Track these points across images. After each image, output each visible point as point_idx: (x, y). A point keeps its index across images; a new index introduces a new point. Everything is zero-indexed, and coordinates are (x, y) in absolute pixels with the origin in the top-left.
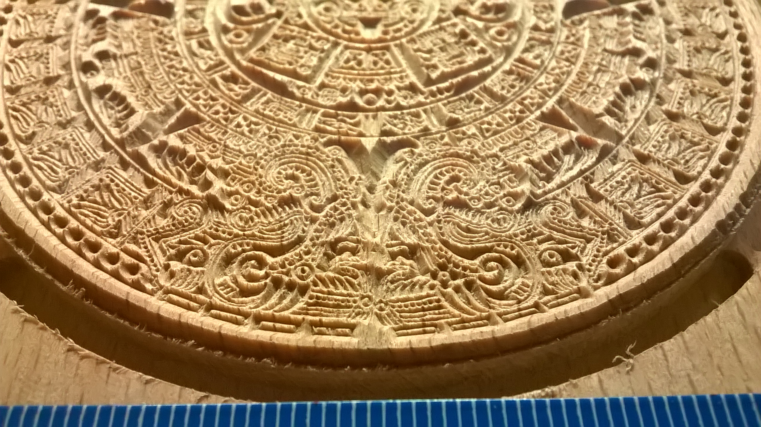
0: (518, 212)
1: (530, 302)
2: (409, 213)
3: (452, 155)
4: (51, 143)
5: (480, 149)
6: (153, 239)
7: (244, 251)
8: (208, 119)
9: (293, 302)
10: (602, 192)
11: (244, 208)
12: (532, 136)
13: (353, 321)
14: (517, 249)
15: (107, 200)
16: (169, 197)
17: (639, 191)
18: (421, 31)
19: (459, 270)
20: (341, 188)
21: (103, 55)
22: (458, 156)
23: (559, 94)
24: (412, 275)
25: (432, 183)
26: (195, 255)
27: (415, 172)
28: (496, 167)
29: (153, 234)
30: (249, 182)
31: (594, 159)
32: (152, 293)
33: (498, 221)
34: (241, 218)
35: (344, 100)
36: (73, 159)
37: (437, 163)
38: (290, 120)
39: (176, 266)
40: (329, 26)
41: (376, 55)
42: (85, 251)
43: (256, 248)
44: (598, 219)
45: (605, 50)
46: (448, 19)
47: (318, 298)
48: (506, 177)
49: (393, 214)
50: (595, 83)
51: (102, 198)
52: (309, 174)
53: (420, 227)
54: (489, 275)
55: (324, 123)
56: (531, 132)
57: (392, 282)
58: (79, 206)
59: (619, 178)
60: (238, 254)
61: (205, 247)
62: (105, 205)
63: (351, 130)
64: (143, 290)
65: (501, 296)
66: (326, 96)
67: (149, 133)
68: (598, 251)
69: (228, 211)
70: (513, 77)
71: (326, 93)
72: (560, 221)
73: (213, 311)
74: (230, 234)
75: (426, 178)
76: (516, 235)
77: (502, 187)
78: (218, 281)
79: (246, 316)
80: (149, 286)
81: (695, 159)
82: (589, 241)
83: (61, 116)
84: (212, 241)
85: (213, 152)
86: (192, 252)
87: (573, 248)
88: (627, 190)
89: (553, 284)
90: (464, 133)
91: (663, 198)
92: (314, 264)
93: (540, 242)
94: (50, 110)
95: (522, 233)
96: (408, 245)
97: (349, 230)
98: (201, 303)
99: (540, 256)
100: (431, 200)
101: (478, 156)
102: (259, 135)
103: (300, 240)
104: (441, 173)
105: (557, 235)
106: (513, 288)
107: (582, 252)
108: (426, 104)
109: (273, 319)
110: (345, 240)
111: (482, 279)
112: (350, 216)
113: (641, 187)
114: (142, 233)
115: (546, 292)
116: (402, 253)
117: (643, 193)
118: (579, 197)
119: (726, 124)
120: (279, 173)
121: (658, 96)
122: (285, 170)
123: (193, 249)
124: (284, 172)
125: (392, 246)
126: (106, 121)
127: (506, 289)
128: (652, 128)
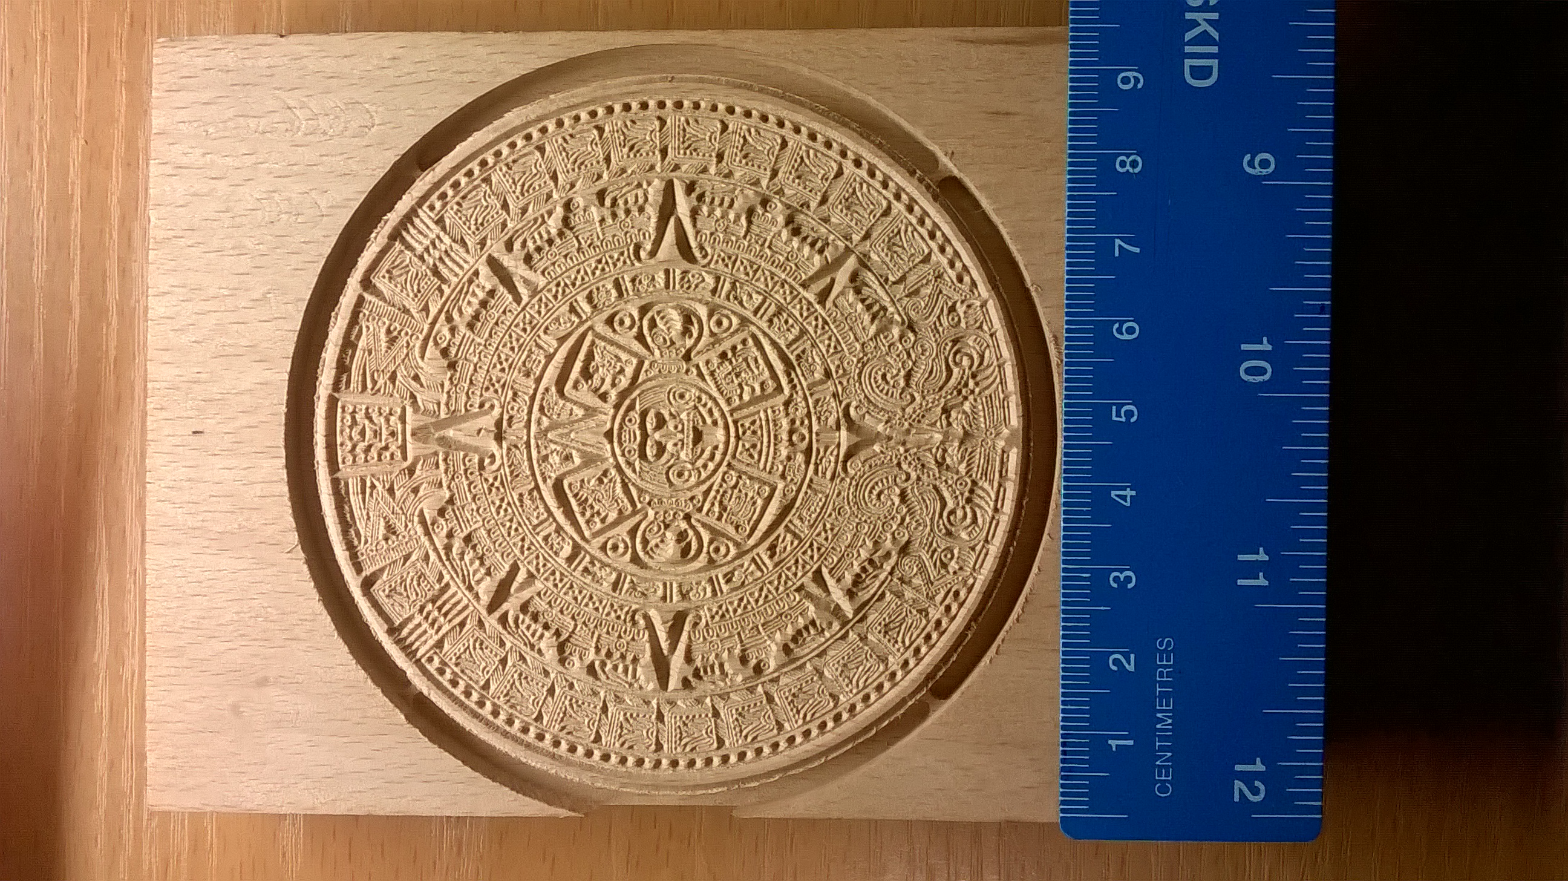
1: (989, 339)
6: (932, 586)
8: (819, 563)
9: (984, 490)
10: (899, 274)
11: (907, 528)
13: (1000, 451)
14: (947, 340)
15: (898, 624)
16: (896, 581)
20: (891, 459)
22: (860, 374)
23: (797, 286)
25: (887, 394)
26: (946, 556)
29: (929, 587)
30: (883, 526)
32: (975, 579)
36: (857, 658)
38: (821, 500)
40: (704, 475)
41: (744, 433)
42: (942, 629)
43: (941, 516)
44: (924, 281)
47: (982, 474)
51: (894, 628)
52: (877, 483)
53: (926, 405)
54: (966, 363)
55: (824, 474)
56: (839, 315)
57: (971, 426)
58: (903, 642)
59: (887, 260)
60: (946, 528)
61: (939, 550)
62: (901, 625)
63: (831, 454)
64: (973, 585)
65: (982, 357)
66: (794, 472)
68: (950, 287)
69: (909, 538)
71: (791, 473)
73: (989, 539)
74: (929, 535)
75: (882, 398)
76: (936, 340)
77: (892, 344)
78: (966, 538)
82: (942, 292)
84: (935, 546)
86: (943, 558)
87: (947, 304)
89: (976, 322)
90: (838, 366)
92: (956, 477)
93: (941, 325)
94: (804, 690)
95: (934, 336)
96: (942, 414)
97: (928, 455)
98: (983, 546)
99: (952, 326)
100: (903, 396)
101: (862, 358)
102: (836, 523)
103: (935, 487)
104: (878, 387)
105: (937, 311)
106: (978, 348)
108: (804, 394)
109: (996, 501)
110: (936, 457)
111: (969, 367)
112: (915, 454)
114: (928, 594)
115: (981, 328)
118: (904, 291)
123: (940, 558)
124: (874, 502)
125: (942, 425)
126: (819, 641)
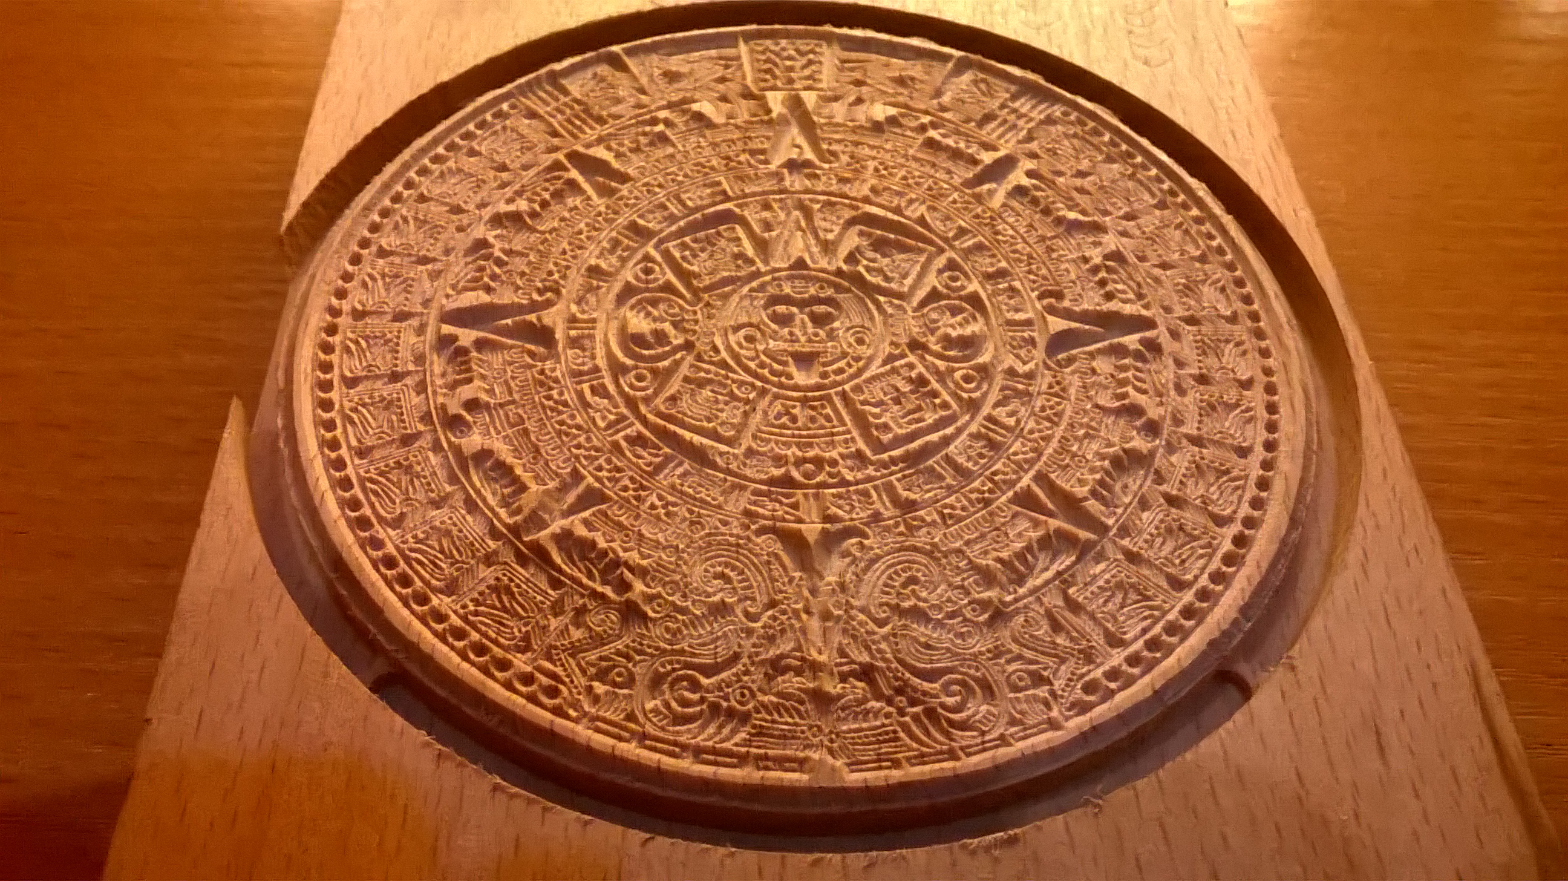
0: (985, 623)
1: (995, 734)
2: (861, 623)
3: (907, 549)
4: (427, 528)
5: (941, 540)
6: (569, 654)
7: (674, 670)
8: (616, 498)
9: (734, 732)
10: (1080, 599)
11: (668, 616)
12: (1004, 524)
13: (801, 755)
14: (984, 670)
15: (508, 605)
16: (581, 602)
17: (1124, 599)
18: (867, 375)
19: (918, 695)
20: (781, 592)
21: (472, 405)
22: (915, 549)
23: (1036, 467)
24: (865, 700)
25: (886, 585)
26: (619, 675)
27: (866, 570)
28: (960, 565)
29: (567, 649)
30: (672, 582)
31: (1073, 558)
32: (576, 721)
33: (961, 635)
34: (667, 630)
35: (777, 472)
36: (458, 550)
37: (890, 559)
38: (714, 499)
39: (600, 688)
40: (752, 365)
41: (813, 408)
42: (493, 670)
43: (688, 666)
44: (1075, 634)
45: (1097, 406)
46: (903, 356)
47: (761, 727)
48: (971, 580)
49: (841, 625)
50: (1080, 453)
51: (501, 601)
52: (742, 573)
53: (874, 642)
54: (950, 701)
55: (755, 503)
56: (1003, 520)
57: (843, 709)
58: (476, 614)
59: (1101, 583)
60: (668, 674)
61: (630, 665)
62: (506, 611)
63: (787, 513)
64: (567, 717)
65: (963, 726)
66: (755, 466)
67: (546, 517)
68: (1073, 674)
69: (651, 619)
70: (982, 443)
71: (755, 462)
72: (1031, 636)
73: (648, 742)
74: (657, 649)
75: (878, 578)
76: (981, 653)
77: (968, 593)
78: (649, 705)
79: (684, 747)
80: (572, 713)
81: (1193, 558)
82: (1063, 661)
83: (432, 491)
84: (638, 658)
85: (625, 542)
86: (616, 670)
87: (1045, 669)
88: (1110, 597)
89: (1021, 713)
90: (923, 520)
91: (1151, 608)
92: (754, 687)
93: (1008, 662)
94: (416, 482)
95: (989, 651)
96: (860, 664)
97: (792, 645)
98: (633, 733)
99: (1008, 677)
100: (885, 608)
101: (940, 551)
102: (678, 520)
103: (736, 657)
104: (896, 573)
105: (1028, 654)
106: (977, 717)
107: (1054, 674)
108: (878, 479)
109: (714, 751)
110: (788, 657)
111: (943, 706)
112: (792, 626)
113: (1126, 594)
114: (556, 648)
115: (1013, 722)
116: (852, 674)
117: (1129, 601)
118: (1055, 606)
119: (1235, 512)
120: (706, 571)
121: (1157, 472)
122: (713, 566)
123: (615, 666)
124: (711, 570)
125: (841, 664)
126: (492, 501)
127: (969, 718)
128: (1145, 515)
